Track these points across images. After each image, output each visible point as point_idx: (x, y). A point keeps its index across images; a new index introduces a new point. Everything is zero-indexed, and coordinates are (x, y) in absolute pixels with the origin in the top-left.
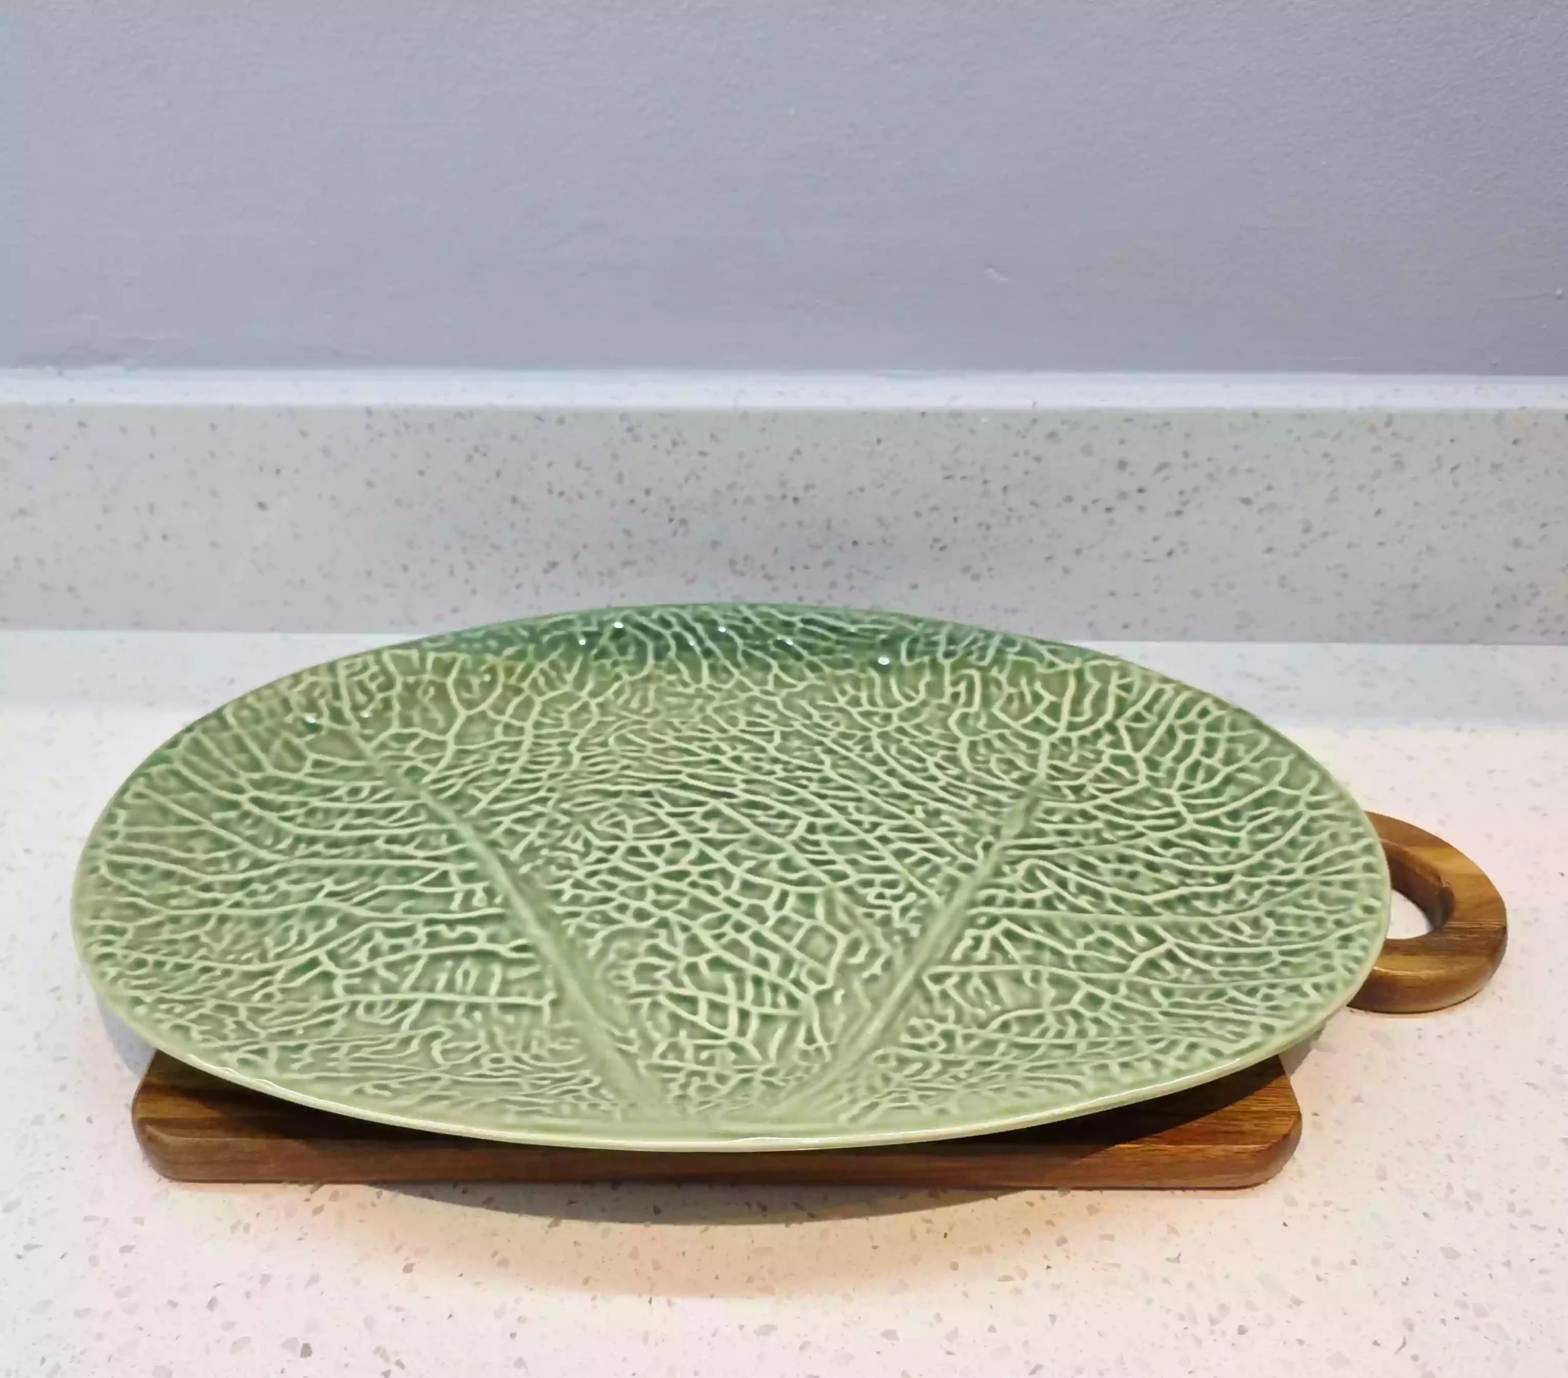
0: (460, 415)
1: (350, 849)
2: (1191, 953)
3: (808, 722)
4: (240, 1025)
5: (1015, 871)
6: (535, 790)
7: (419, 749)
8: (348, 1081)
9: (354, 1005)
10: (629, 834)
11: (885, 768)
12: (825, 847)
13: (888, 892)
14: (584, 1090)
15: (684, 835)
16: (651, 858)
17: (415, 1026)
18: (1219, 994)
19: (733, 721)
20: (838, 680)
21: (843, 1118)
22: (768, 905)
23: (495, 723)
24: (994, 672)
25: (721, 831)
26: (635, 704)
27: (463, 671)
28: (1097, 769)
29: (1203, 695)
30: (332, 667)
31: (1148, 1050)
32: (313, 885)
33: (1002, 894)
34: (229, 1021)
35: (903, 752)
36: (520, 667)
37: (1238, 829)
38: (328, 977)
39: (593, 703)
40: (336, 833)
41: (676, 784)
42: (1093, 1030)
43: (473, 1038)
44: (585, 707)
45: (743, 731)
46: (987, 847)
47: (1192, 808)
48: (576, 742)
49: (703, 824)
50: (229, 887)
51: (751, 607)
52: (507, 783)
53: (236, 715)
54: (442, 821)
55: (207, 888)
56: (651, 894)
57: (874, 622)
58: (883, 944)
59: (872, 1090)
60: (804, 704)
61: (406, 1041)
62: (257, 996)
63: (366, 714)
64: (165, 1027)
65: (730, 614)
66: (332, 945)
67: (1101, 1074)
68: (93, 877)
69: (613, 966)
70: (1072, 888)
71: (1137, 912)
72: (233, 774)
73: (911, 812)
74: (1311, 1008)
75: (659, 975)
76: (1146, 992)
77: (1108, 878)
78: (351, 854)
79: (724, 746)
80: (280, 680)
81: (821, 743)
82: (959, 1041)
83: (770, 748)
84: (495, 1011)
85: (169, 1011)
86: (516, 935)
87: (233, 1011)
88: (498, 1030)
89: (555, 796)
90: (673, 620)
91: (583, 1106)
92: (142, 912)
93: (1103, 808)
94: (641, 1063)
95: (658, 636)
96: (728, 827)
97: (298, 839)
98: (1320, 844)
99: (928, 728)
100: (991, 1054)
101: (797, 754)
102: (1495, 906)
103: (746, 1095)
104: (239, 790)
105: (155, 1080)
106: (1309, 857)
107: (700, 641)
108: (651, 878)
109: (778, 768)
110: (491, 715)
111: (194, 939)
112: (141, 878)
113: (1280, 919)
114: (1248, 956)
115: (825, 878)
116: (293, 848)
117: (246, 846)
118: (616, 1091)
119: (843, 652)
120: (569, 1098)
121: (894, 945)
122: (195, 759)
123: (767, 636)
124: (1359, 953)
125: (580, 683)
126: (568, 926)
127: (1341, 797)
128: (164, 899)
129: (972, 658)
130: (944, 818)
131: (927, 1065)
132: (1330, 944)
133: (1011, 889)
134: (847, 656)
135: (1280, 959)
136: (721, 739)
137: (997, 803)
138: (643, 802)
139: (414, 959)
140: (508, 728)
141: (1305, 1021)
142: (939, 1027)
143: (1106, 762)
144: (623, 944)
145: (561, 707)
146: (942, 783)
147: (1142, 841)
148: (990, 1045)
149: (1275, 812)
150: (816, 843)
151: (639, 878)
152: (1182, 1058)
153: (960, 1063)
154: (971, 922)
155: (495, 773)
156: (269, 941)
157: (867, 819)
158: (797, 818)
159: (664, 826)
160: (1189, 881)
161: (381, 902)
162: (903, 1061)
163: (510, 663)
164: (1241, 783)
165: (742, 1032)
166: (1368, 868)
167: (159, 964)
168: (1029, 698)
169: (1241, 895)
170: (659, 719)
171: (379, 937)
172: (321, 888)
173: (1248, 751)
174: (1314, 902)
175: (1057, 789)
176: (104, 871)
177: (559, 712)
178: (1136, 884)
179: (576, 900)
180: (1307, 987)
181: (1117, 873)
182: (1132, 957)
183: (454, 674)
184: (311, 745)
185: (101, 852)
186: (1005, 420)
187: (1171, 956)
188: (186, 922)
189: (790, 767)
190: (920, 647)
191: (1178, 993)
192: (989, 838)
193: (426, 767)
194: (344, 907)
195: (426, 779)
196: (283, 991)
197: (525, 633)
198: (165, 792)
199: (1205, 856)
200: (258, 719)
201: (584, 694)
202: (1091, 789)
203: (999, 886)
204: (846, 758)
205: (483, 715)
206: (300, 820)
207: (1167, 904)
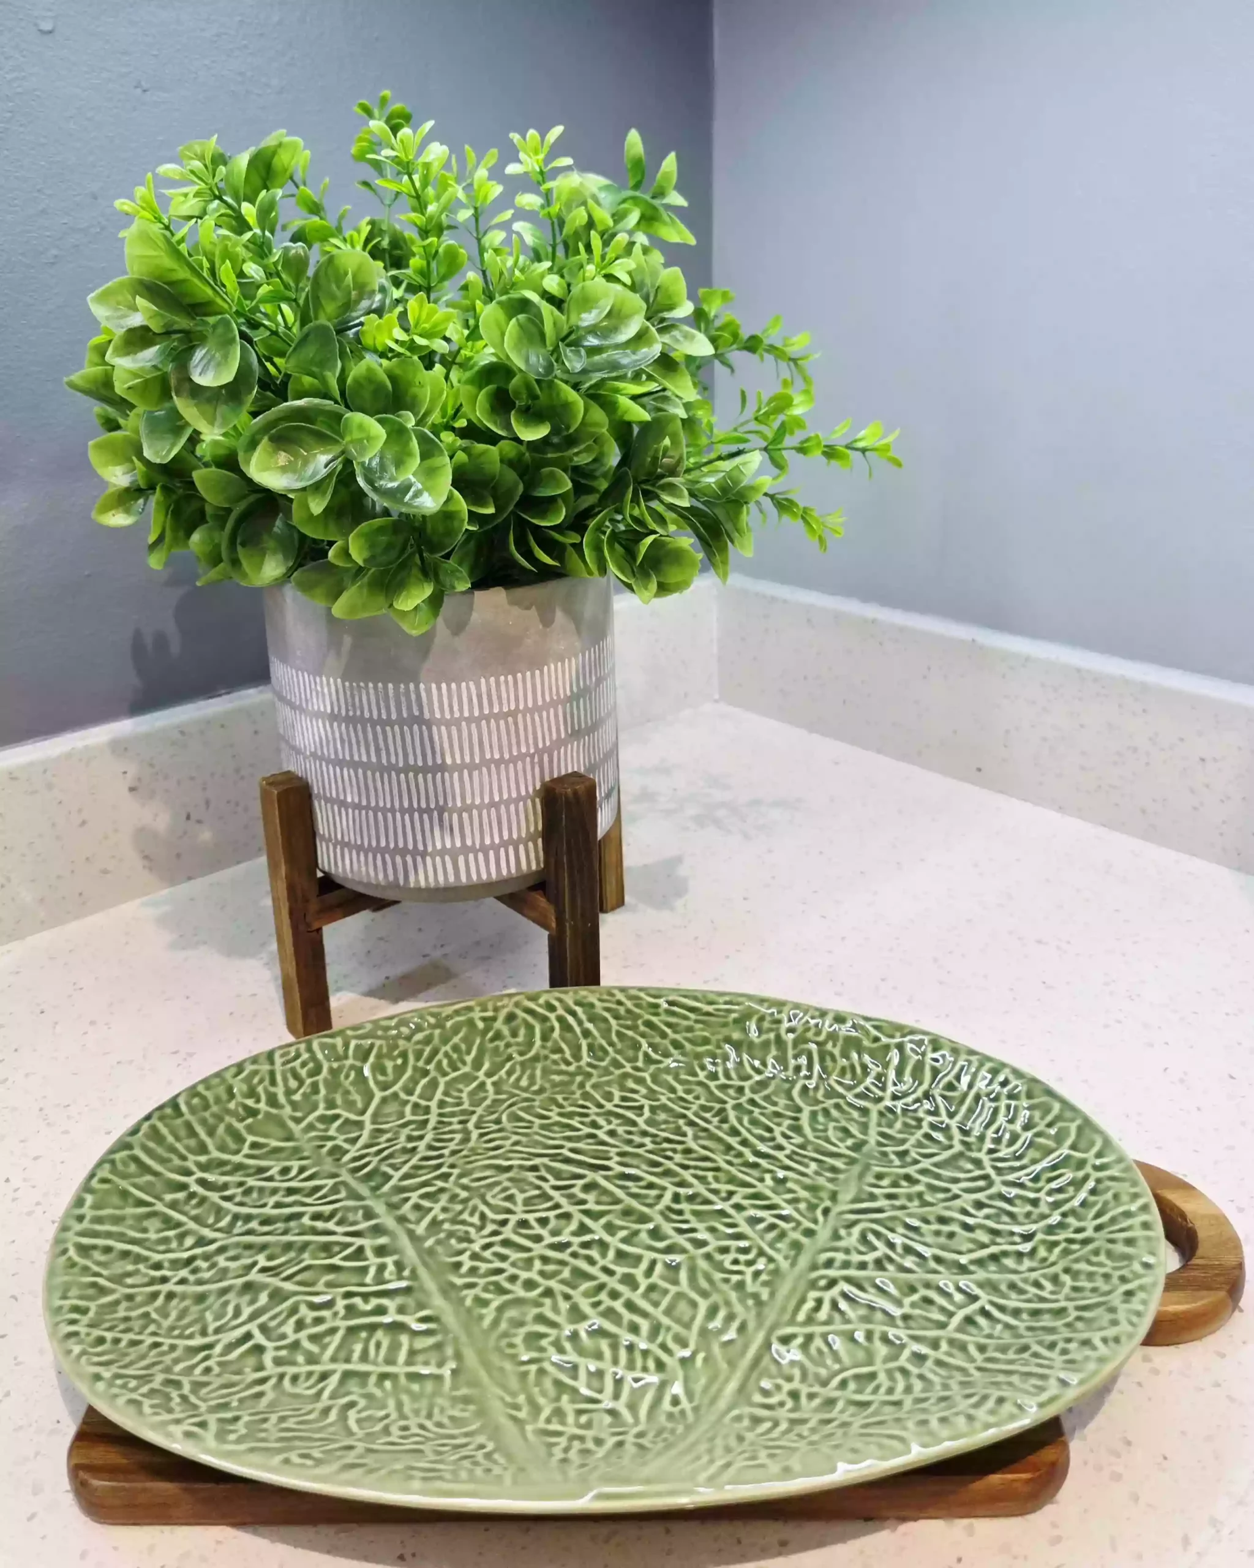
1: (280, 1226)
2: (1002, 1309)
3: (672, 1096)
4: (184, 1398)
5: (849, 1234)
6: (439, 1166)
7: (339, 1129)
8: (279, 1451)
9: (281, 1377)
10: (519, 1208)
11: (738, 1139)
12: (687, 1216)
13: (742, 1258)
14: (480, 1455)
15: (567, 1207)
16: (538, 1230)
17: (333, 1396)
18: (1025, 1348)
19: (609, 1097)
20: (698, 1056)
21: (703, 1476)
22: (639, 1272)
23: (407, 1102)
24: (829, 1046)
25: (598, 1203)
26: (524, 1083)
27: (379, 1056)
28: (919, 1134)
29: (1004, 1065)
30: (270, 1056)
31: (964, 1405)
32: (249, 1261)
33: (840, 1257)
34: (174, 1394)
35: (754, 1122)
36: (428, 1050)
37: (1038, 1190)
38: (259, 1349)
39: (489, 1082)
40: (268, 1211)
41: (560, 1158)
42: (918, 1385)
43: (384, 1407)
44: (482, 1085)
45: (617, 1106)
46: (826, 1211)
47: (998, 1171)
48: (474, 1119)
49: (582, 1196)
50: (176, 1264)
51: (623, 990)
52: (414, 1161)
53: (188, 1104)
54: (359, 1197)
55: (158, 1266)
56: (538, 1265)
57: (726, 1003)
58: (738, 1308)
59: (728, 1450)
60: (670, 1079)
61: (326, 1411)
62: (198, 1371)
63: (297, 1097)
64: (121, 1401)
65: (605, 997)
66: (263, 1319)
67: (923, 1429)
68: (64, 1258)
69: (505, 1335)
70: (899, 1250)
71: (955, 1271)
72: (184, 1158)
73: (762, 1180)
74: (1101, 1360)
75: (544, 1342)
76: (963, 1347)
77: (929, 1239)
78: (279, 1231)
79: (601, 1121)
80: (227, 1069)
81: (684, 1116)
82: (803, 1400)
83: (640, 1121)
84: (403, 1380)
85: (124, 1386)
86: (421, 1306)
87: (177, 1384)
88: (405, 1398)
89: (456, 1171)
90: (556, 1004)
91: (479, 1471)
92: (103, 1291)
93: (923, 1172)
94: (529, 1428)
95: (544, 1019)
96: (605, 1198)
97: (236, 1217)
98: (1106, 1203)
99: (775, 1099)
100: (830, 1412)
101: (663, 1126)
103: (619, 1458)
104: (188, 1173)
106: (1098, 1215)
107: (580, 1023)
108: (538, 1249)
109: (647, 1140)
110: (403, 1096)
111: (146, 1315)
112: (102, 1258)
113: (1075, 1275)
114: (1050, 1311)
115: (688, 1246)
116: (232, 1224)
117: (192, 1225)
118: (509, 1457)
119: (702, 1030)
120: (466, 1463)
121: (747, 1308)
122: (151, 1145)
123: (636, 1017)
124: (1139, 1307)
125: (477, 1064)
126: (466, 1296)
127: (1119, 1157)
128: (119, 1279)
129: (810, 1035)
130: (790, 1185)
131: (776, 1424)
132: (1116, 1299)
133: (847, 1251)
134: (706, 1034)
135: (1074, 1314)
136: (598, 1114)
137: (834, 1169)
138: (530, 1176)
139: (333, 1331)
140: (416, 1106)
141: (1095, 1373)
142: (787, 1387)
143: (925, 1128)
144: (512, 1313)
145: (461, 1086)
146: (787, 1152)
147: (957, 1203)
148: (830, 1402)
149: (1069, 1175)
150: (680, 1212)
151: (529, 1250)
152: (992, 1412)
153: (803, 1421)
154: (813, 1285)
155: (405, 1150)
156: (209, 1316)
157: (725, 1188)
158: (664, 1189)
159: (550, 1198)
160: (999, 1240)
161: (306, 1278)
162: (756, 1421)
163: (419, 1047)
164: (1039, 1147)
165: (616, 1396)
166: (1146, 1226)
167: (117, 1341)
168: (859, 1070)
169: (1042, 1252)
170: (545, 1095)
171: (304, 1310)
172: (255, 1264)
173: (1043, 1117)
174: (1102, 1258)
175: (885, 1154)
176: (72, 1252)
177: (461, 1091)
178: (953, 1244)
179: (473, 1271)
180: (1096, 1339)
181: (938, 1233)
182: (951, 1315)
183: (372, 1059)
184: (250, 1129)
185: (70, 1235)
187: (984, 1313)
188: (139, 1299)
189: (658, 1139)
190: (766, 1025)
191: (990, 1349)
192: (828, 1203)
193: (346, 1146)
194: (275, 1282)
195: (346, 1158)
196: (220, 1364)
197: (432, 1020)
198: (124, 1176)
199: (1011, 1215)
200: (206, 1107)
201: (481, 1074)
202: (913, 1155)
203: (836, 1250)
204: (705, 1130)
205: (395, 1095)
206: (238, 1199)
207: (980, 1262)
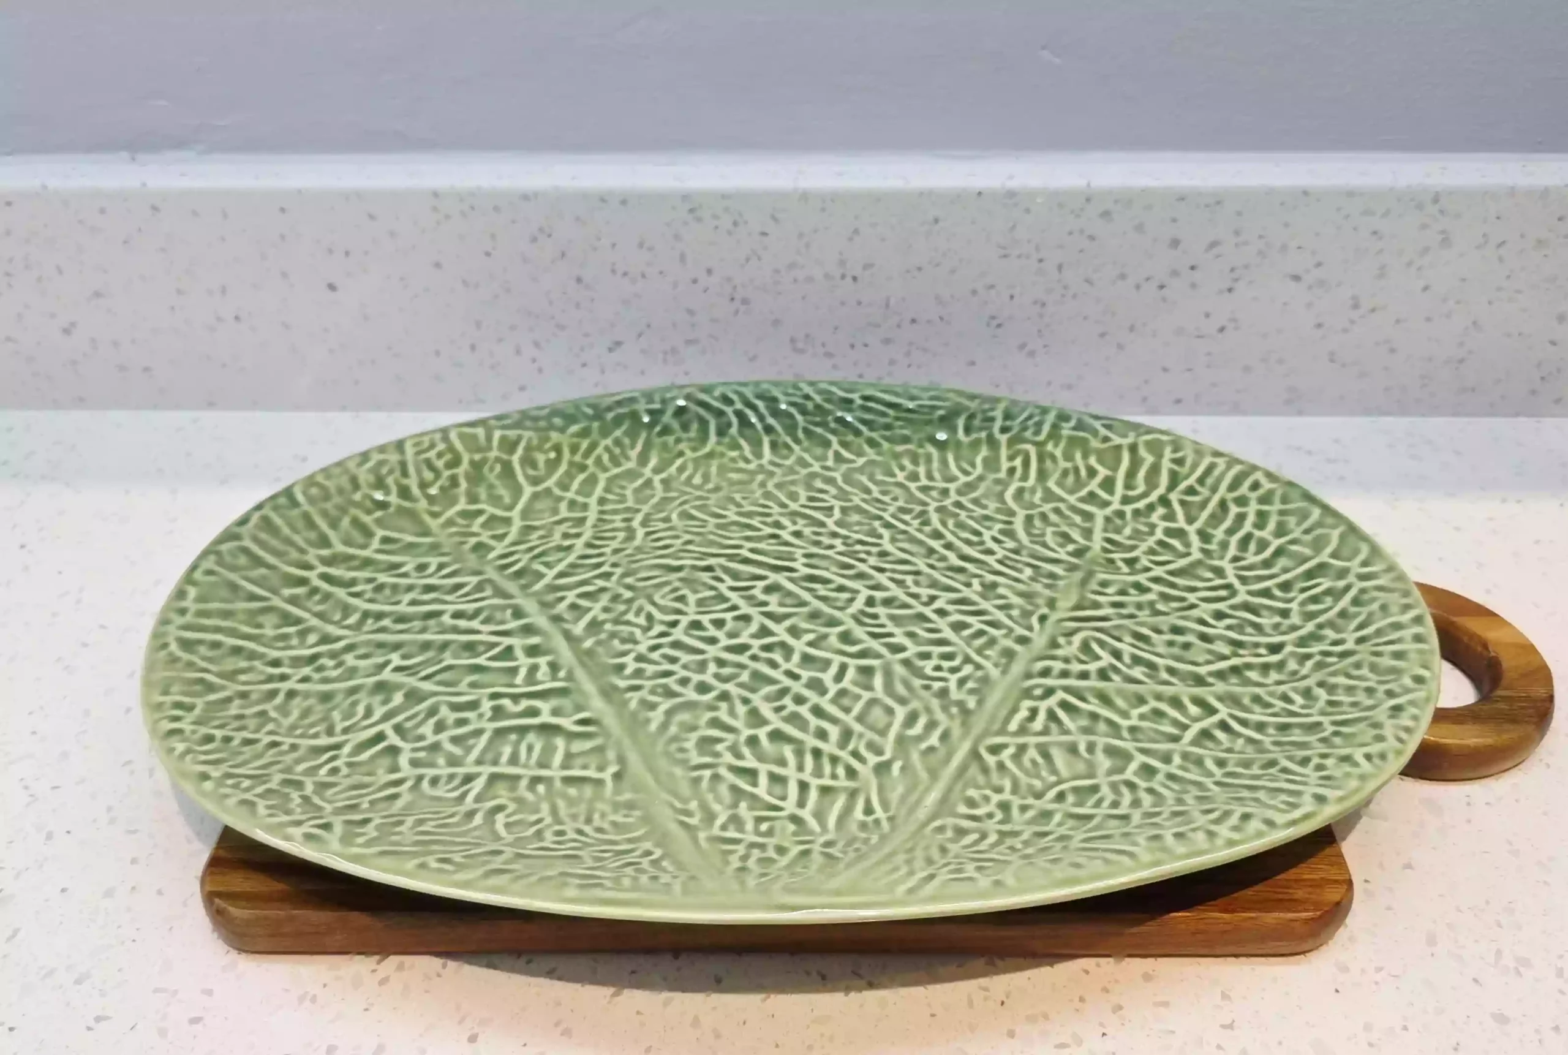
0: (525, 197)
1: (417, 624)
2: (1244, 723)
3: (866, 496)
4: (306, 799)
5: (1070, 643)
6: (599, 565)
7: (484, 525)
8: (414, 855)
9: (420, 778)
10: (691, 608)
11: (942, 542)
12: (883, 620)
13: (946, 664)
14: (645, 862)
15: (745, 609)
16: (712, 632)
17: (478, 799)
18: (1272, 763)
19: (793, 497)
20: (897, 456)
21: (902, 889)
22: (828, 677)
23: (560, 499)
24: (1050, 447)
25: (781, 605)
26: (697, 480)
27: (528, 449)
28: (1151, 542)
29: (1254, 468)
30: (400, 445)
31: (1202, 820)
32: (381, 660)
33: (1058, 666)
34: (295, 795)
35: (961, 525)
36: (585, 444)
37: (1290, 601)
38: (394, 751)
39: (657, 479)
40: (403, 608)
41: (739, 558)
42: (1147, 800)
43: (537, 811)
44: (648, 483)
45: (803, 506)
46: (1043, 619)
47: (1243, 580)
48: (639, 517)
49: (763, 597)
50: (297, 662)
51: (812, 384)
52: (571, 558)
53: (305, 493)
54: (506, 595)
55: (276, 663)
56: (712, 668)
57: (932, 398)
58: (940, 716)
59: (930, 861)
60: (864, 479)
61: (470, 814)
62: (323, 771)
63: (433, 491)
64: (232, 802)
65: (791, 391)
66: (399, 719)
67: (1155, 844)
68: (163, 654)
69: (675, 739)
70: (1127, 659)
71: (1193, 683)
72: (302, 551)
73: (968, 585)
74: (1363, 778)
75: (719, 747)
76: (1199, 762)
77: (1161, 650)
78: (417, 629)
79: (785, 521)
80: (349, 458)
81: (880, 518)
82: (1015, 812)
83: (830, 522)
84: (558, 784)
85: (236, 786)
86: (579, 708)
87: (299, 785)
88: (561, 804)
89: (619, 571)
90: (735, 397)
91: (644, 879)
92: (211, 688)
93: (1156, 580)
94: (702, 835)
95: (720, 414)
96: (788, 601)
97: (366, 615)
98: (1370, 615)
99: (984, 502)
100: (1047, 824)
101: (856, 528)
102: (1543, 674)
103: (805, 867)
104: (308, 567)
105: (222, 853)
106: (1361, 627)
107: (761, 418)
108: (712, 651)
109: (838, 542)
110: (557, 492)
111: (263, 714)
112: (211, 654)
113: (1331, 689)
114: (1301, 726)
115: (884, 651)
116: (362, 622)
117: (314, 622)
118: (677, 863)
119: (901, 427)
120: (629, 870)
121: (951, 717)
122: (263, 536)
123: (828, 412)
124: (1410, 723)
125: (643, 459)
126: (631, 699)
127: (1391, 568)
128: (231, 676)
129: (1028, 434)
130: (1001, 591)
131: (984, 836)
132: (1381, 715)
133: (1067, 660)
134: (906, 432)
135: (1332, 728)
136: (781, 514)
137: (1052, 576)
138: (705, 576)
139: (479, 732)
140: (572, 504)
141: (1357, 790)
142: (996, 798)
143: (1159, 534)
144: (684, 717)
145: (624, 483)
146: (999, 556)
147: (1195, 613)
148: (1046, 815)
149: (1325, 583)
150: (875, 616)
151: (702, 652)
152: (1235, 829)
153: (1015, 834)
154: (1027, 693)
155: (560, 548)
156: (336, 715)
157: (925, 592)
158: (857, 592)
159: (726, 600)
160: (1241, 652)
161: (447, 676)
162: (961, 832)
163: (575, 440)
164: (1292, 555)
165: (801, 804)
166: (1418, 638)
167: (227, 740)
168: (1083, 473)
169: (1292, 665)
170: (721, 494)
171: (444, 711)
172: (387, 663)
173: (1299, 524)
174: (1365, 671)
175: (1111, 561)
176: (174, 647)
177: (623, 488)
178: (1189, 655)
179: (638, 673)
180: (1358, 755)
181: (1171, 644)
182: (1185, 727)
183: (520, 451)
184: (379, 522)
185: (171, 629)
186: (1058, 200)
187: (1224, 726)
188: (254, 697)
189: (850, 541)
190: (977, 422)
191: (1231, 763)
192: (1045, 610)
193: (492, 543)
194: (412, 681)
195: (492, 555)
196: (350, 765)
197: (590, 411)
198: (233, 569)
199: (1258, 627)
200: (327, 497)
201: (647, 471)
202: (1144, 562)
203: (1053, 658)
204: (905, 532)
205: (548, 492)
206: (367, 596)
207: (1220, 675)
